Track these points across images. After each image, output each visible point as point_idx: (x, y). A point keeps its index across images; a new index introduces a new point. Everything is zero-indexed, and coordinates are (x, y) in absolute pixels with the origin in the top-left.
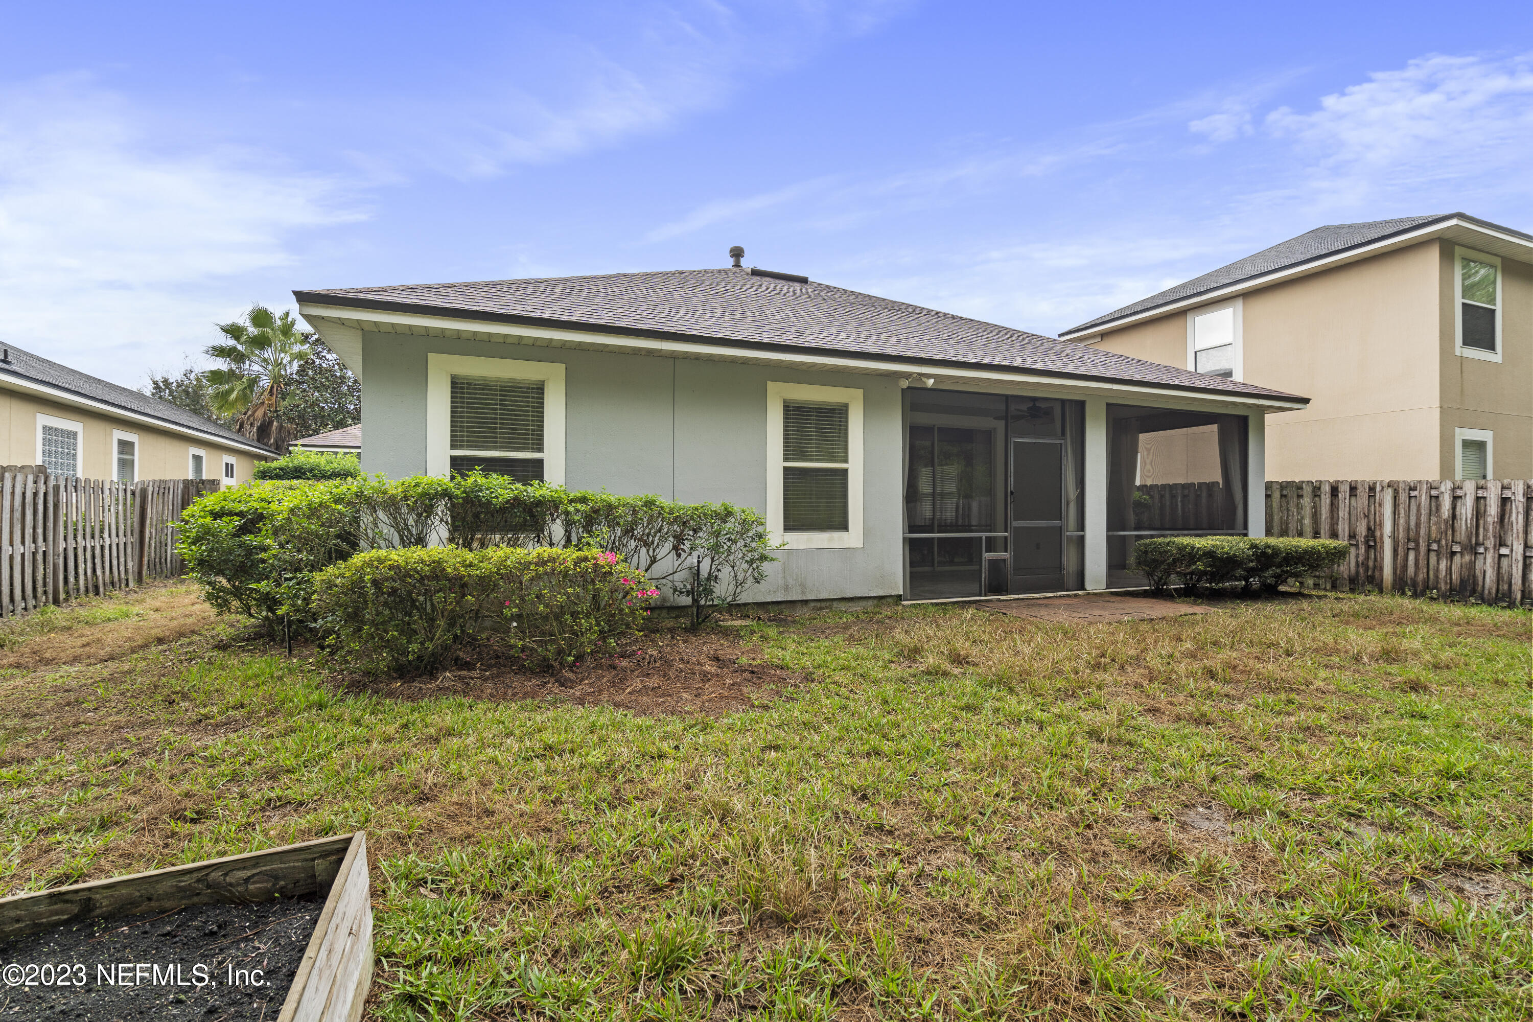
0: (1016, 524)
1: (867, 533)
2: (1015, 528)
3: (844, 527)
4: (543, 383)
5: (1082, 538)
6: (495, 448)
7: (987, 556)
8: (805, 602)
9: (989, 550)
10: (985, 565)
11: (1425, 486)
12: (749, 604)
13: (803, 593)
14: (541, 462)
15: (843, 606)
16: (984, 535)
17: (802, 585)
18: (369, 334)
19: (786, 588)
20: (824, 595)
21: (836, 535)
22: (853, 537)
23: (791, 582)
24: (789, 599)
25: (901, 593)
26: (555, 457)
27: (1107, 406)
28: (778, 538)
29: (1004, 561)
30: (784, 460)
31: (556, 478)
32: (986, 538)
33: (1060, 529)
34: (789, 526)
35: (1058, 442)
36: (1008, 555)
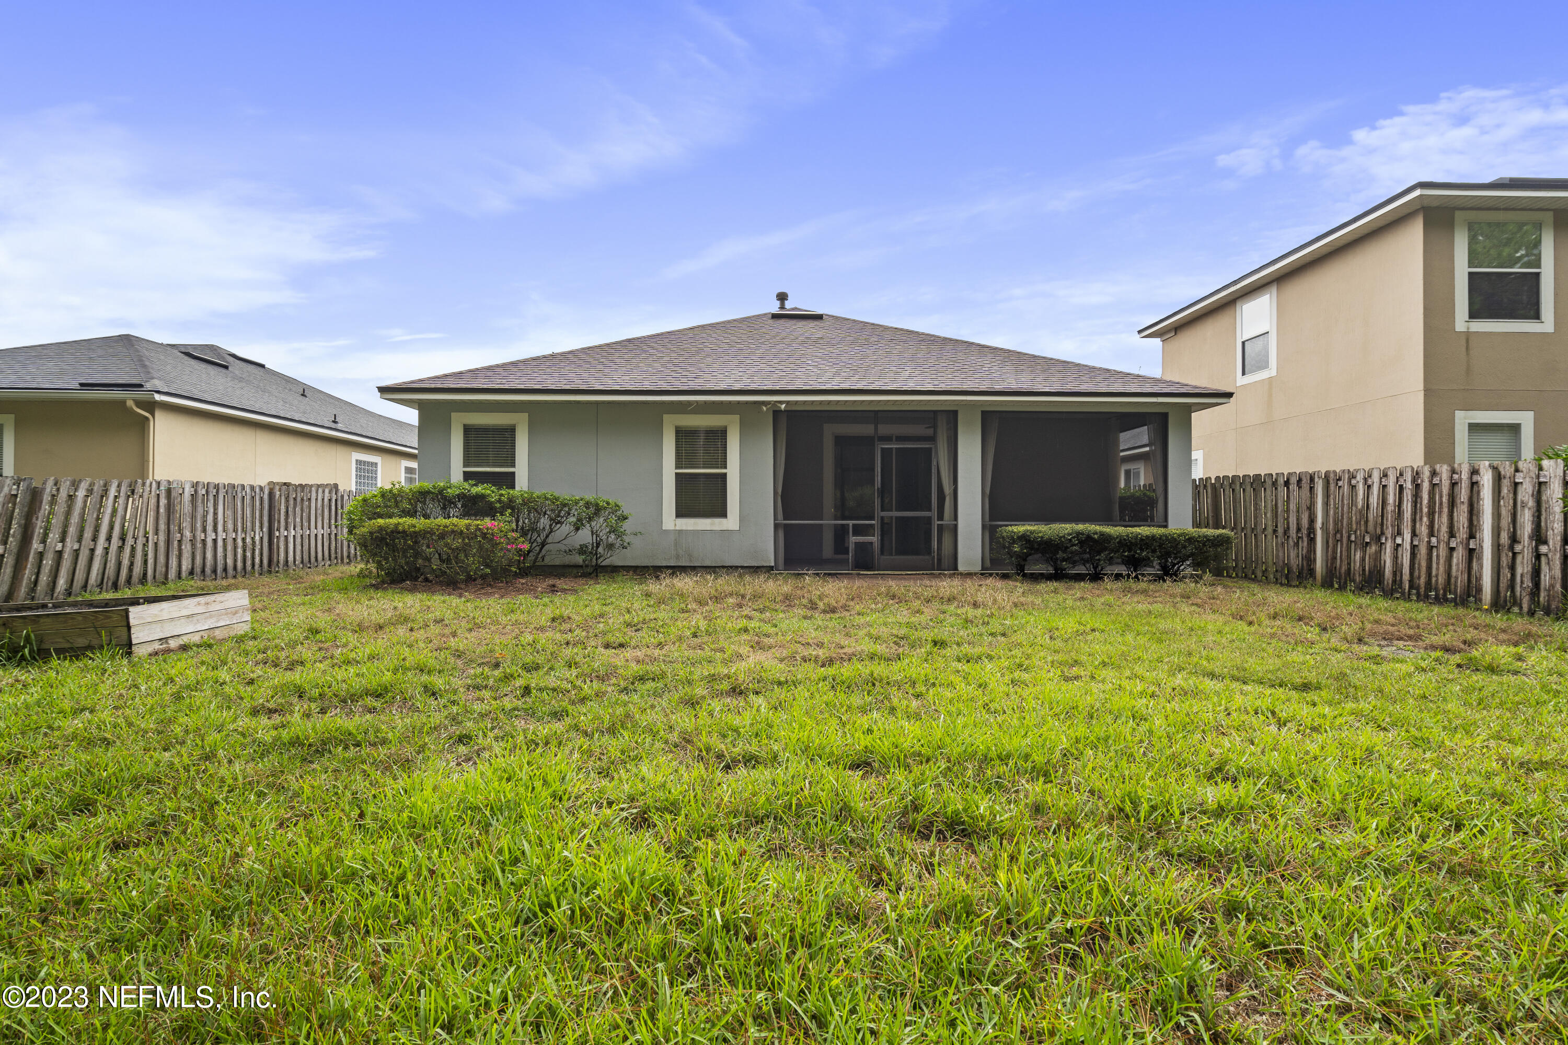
0: (884, 514)
1: (742, 519)
2: (881, 517)
3: (724, 515)
4: (514, 426)
5: (956, 526)
6: (489, 466)
7: (853, 539)
8: (693, 568)
9: (854, 535)
10: (852, 547)
11: (1347, 476)
12: (647, 567)
13: (691, 561)
16: (851, 523)
17: (690, 556)
18: (423, 403)
19: (678, 557)
21: (717, 521)
22: (728, 523)
23: (681, 552)
24: (680, 564)
25: (773, 564)
26: (521, 470)
27: (984, 413)
28: (670, 521)
29: (871, 543)
30: (677, 468)
31: (522, 483)
32: (854, 525)
33: (929, 519)
34: (680, 514)
35: (927, 446)
36: (875, 539)
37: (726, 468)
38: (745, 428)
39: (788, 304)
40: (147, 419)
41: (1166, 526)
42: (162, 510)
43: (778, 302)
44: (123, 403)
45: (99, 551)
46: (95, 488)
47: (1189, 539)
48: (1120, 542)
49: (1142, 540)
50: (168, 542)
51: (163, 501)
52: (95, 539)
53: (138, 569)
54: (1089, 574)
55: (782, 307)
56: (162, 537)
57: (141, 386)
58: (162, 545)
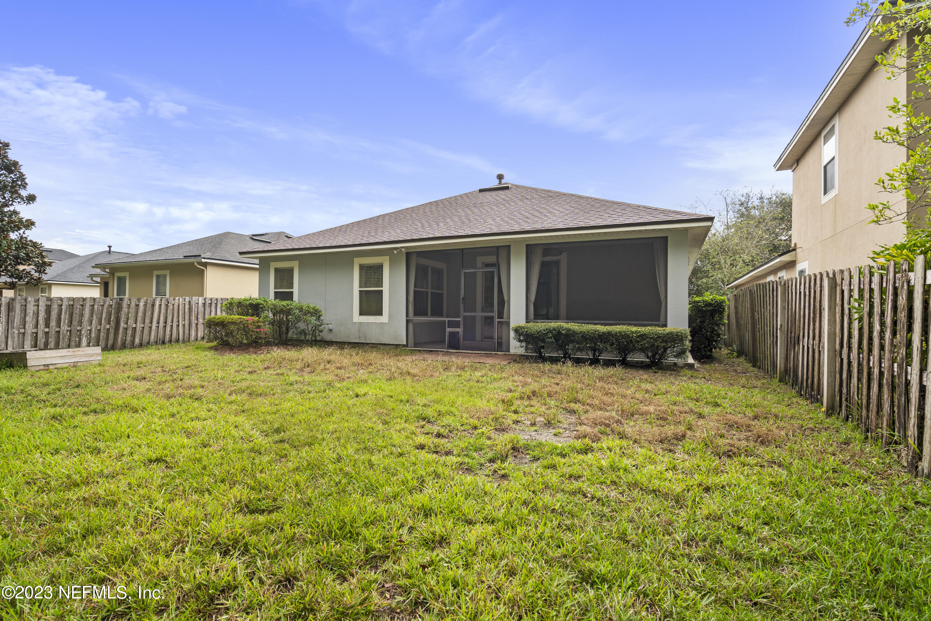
0: (466, 314)
1: (390, 316)
2: (464, 316)
3: (381, 314)
4: (293, 268)
5: (509, 322)
6: (284, 289)
7: (448, 330)
8: (368, 344)
9: (448, 327)
10: (447, 334)
12: (346, 342)
13: (366, 340)
14: (292, 292)
15: (382, 347)
16: (447, 319)
17: (365, 337)
18: (260, 258)
19: (360, 338)
20: (373, 342)
21: (378, 317)
22: (384, 319)
23: (361, 335)
24: (361, 342)
25: (405, 343)
26: (296, 290)
27: (528, 246)
28: (357, 318)
29: (458, 332)
30: (360, 288)
31: (296, 297)
32: (448, 321)
33: (492, 318)
34: (361, 314)
35: (492, 270)
36: (460, 330)
37: (382, 287)
38: (392, 263)
39: (503, 181)
40: (204, 270)
41: (665, 325)
42: (186, 310)
43: (498, 180)
44: (193, 264)
45: (154, 327)
46: (148, 301)
47: (640, 335)
48: (582, 336)
49: (599, 335)
50: (190, 324)
51: (187, 307)
52: (151, 322)
53: (174, 335)
54: (590, 359)
55: (500, 183)
56: (187, 322)
57: (200, 256)
58: (187, 325)
